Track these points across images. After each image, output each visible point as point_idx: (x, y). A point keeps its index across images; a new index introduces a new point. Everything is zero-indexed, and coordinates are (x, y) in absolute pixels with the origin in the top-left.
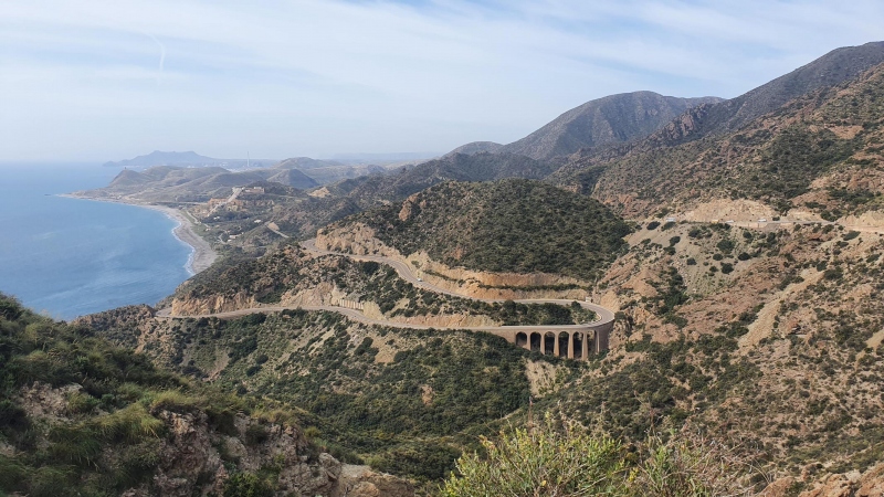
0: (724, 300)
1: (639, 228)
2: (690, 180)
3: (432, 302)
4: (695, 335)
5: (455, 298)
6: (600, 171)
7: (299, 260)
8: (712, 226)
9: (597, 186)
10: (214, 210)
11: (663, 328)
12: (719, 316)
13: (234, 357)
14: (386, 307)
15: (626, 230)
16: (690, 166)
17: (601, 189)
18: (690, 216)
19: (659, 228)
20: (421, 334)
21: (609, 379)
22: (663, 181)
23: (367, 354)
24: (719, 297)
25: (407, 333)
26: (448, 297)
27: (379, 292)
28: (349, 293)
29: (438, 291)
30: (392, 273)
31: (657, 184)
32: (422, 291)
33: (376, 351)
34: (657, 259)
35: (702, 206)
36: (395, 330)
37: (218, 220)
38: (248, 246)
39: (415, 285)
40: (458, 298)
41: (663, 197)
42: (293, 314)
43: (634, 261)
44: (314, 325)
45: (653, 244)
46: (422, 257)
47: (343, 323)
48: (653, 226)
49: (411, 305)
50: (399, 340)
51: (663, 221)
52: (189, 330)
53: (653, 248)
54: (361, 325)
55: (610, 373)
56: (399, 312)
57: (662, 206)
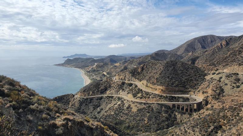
0: (237, 96)
1: (209, 74)
2: (225, 60)
3: (147, 95)
4: (227, 106)
5: (154, 94)
6: (198, 57)
7: (112, 82)
8: (232, 74)
9: (197, 62)
10: (90, 69)
11: (217, 104)
12: (235, 101)
13: (94, 109)
14: (135, 96)
15: (206, 75)
16: (225, 56)
17: (198, 63)
18: (225, 71)
19: (216, 74)
20: (145, 104)
21: (201, 119)
22: (217, 60)
23: (129, 109)
24: (235, 95)
25: (141, 103)
26: (152, 94)
27: (133, 92)
28: (125, 91)
29: (149, 92)
30: (136, 86)
31: (215, 61)
32: (145, 92)
33: (132, 108)
34: (215, 83)
35: (229, 68)
36: (137, 102)
37: (91, 72)
38: (99, 79)
39: (143, 90)
40: (155, 94)
41: (217, 65)
42: (110, 97)
43: (208, 84)
44: (115, 100)
45: (214, 79)
46: (145, 82)
47: (123, 100)
48: (214, 74)
49: (142, 95)
50: (138, 105)
51: (217, 72)
52: (83, 101)
53: (214, 80)
54: (128, 101)
55: (201, 117)
56: (138, 97)
57: (217, 68)
